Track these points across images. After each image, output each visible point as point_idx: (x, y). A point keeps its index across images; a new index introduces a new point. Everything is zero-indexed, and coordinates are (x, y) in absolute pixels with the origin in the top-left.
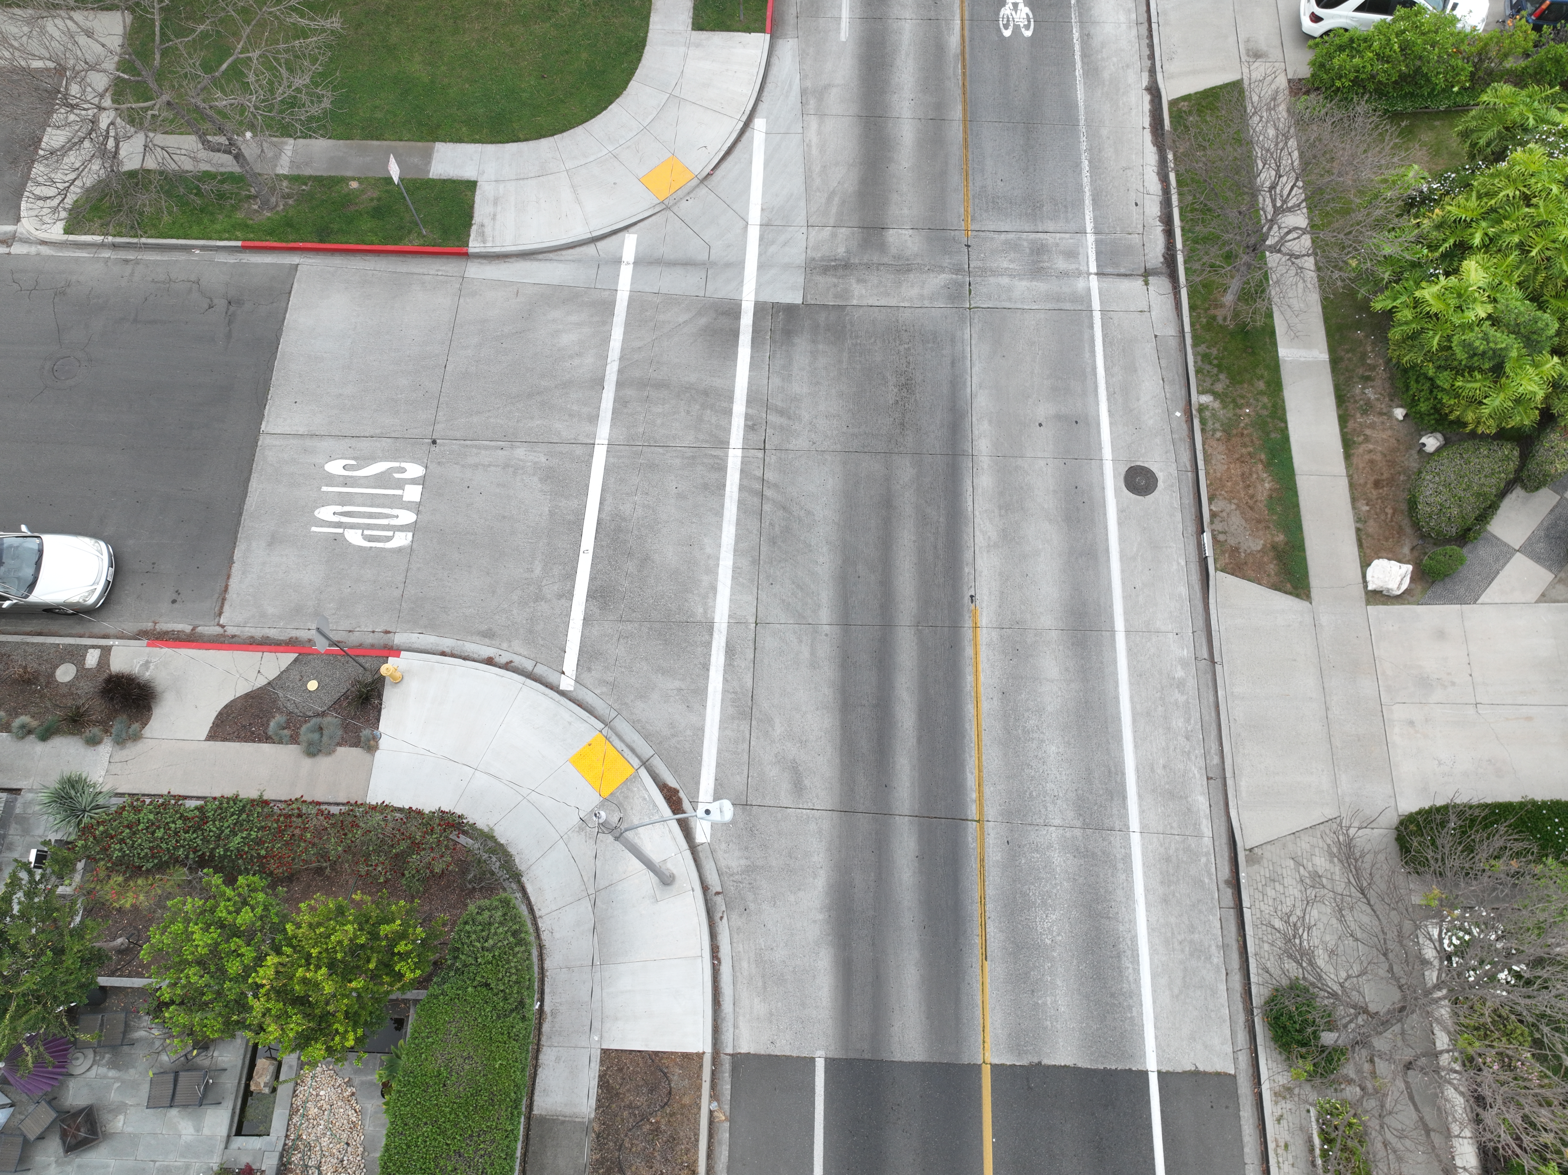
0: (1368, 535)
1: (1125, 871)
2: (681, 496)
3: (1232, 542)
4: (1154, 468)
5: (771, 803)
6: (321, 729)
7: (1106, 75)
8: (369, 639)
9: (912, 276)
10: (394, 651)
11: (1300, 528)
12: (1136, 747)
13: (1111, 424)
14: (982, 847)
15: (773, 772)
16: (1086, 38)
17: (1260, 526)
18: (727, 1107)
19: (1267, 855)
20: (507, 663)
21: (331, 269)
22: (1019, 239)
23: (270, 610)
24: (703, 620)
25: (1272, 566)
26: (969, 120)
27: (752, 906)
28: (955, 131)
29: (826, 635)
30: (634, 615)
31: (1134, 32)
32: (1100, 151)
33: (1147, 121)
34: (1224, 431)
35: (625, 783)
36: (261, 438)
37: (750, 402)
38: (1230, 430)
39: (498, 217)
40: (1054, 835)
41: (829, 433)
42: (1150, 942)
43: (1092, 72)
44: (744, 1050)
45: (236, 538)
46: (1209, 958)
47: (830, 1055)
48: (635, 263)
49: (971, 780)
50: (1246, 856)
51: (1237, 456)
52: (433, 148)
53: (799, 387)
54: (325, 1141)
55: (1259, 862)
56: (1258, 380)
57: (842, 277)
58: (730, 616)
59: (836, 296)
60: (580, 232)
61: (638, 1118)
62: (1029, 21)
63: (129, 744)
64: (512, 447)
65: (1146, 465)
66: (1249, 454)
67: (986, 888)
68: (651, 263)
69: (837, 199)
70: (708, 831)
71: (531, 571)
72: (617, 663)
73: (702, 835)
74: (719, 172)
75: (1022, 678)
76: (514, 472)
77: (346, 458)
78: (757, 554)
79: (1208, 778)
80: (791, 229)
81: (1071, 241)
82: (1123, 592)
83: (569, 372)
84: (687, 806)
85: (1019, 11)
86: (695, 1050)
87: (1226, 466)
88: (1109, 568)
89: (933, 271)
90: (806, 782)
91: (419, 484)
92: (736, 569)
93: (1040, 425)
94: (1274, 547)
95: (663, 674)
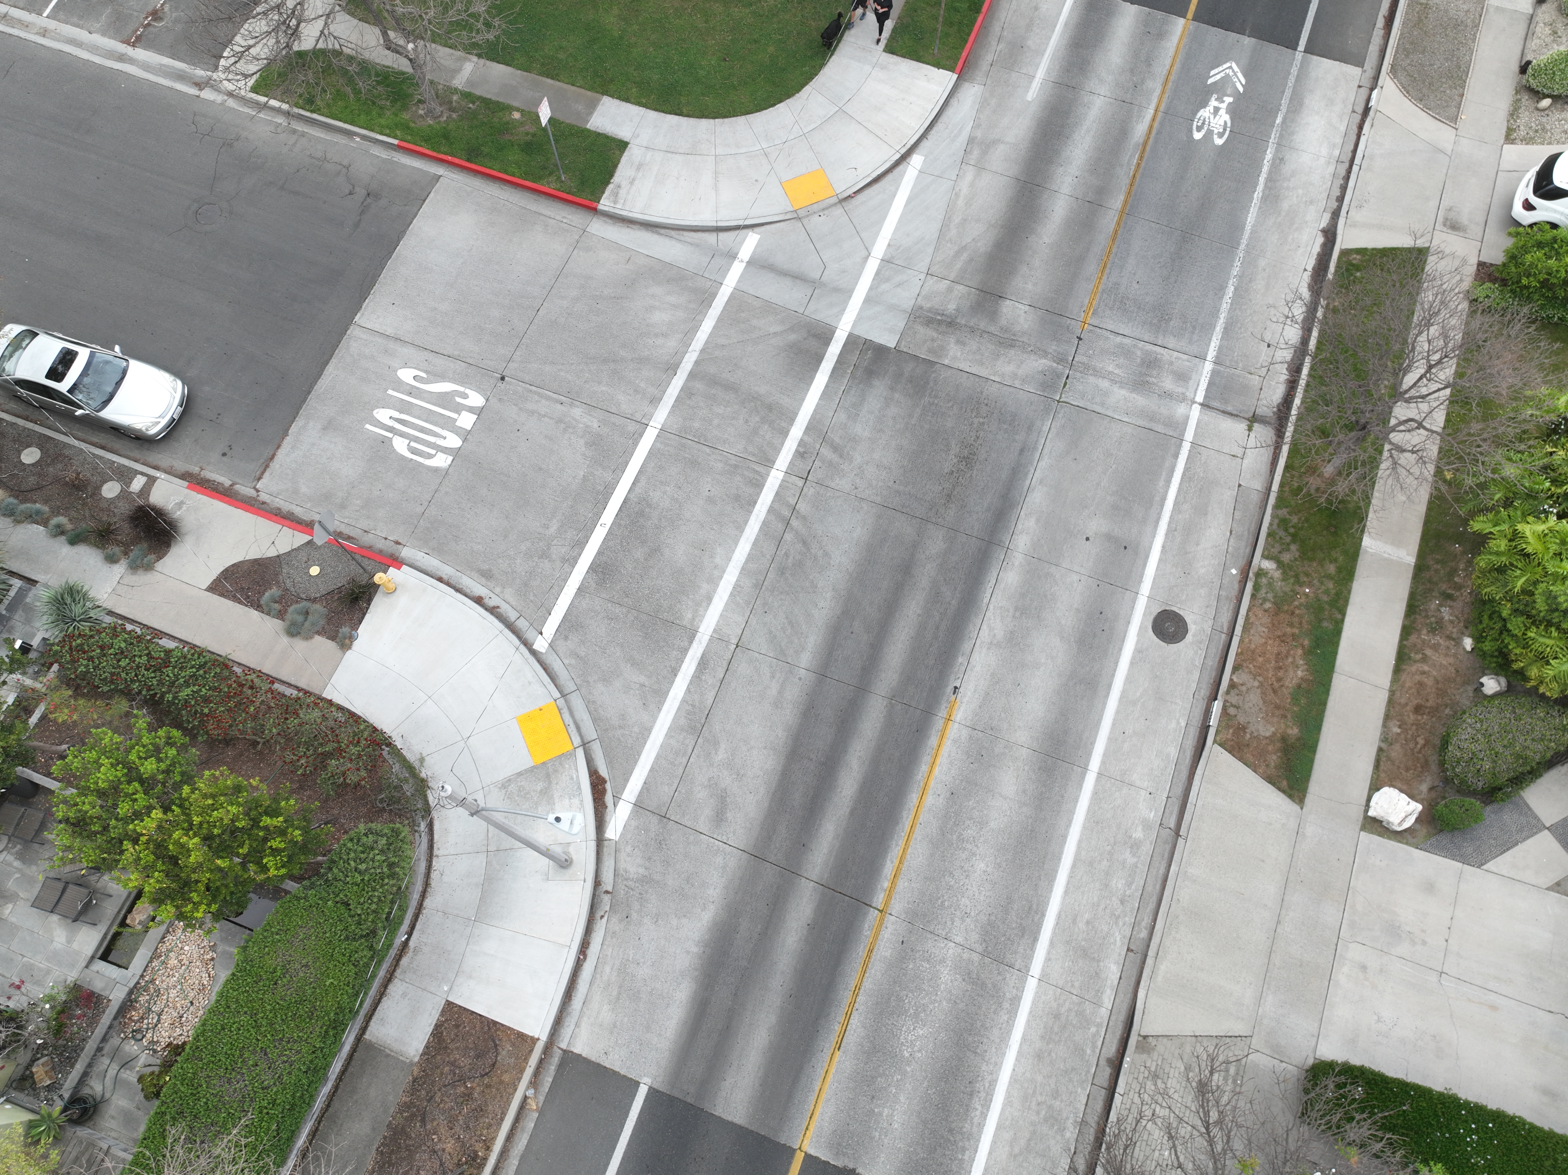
0: (1389, 758)
1: (1009, 1012)
2: (711, 500)
3: (1242, 719)
4: (1189, 619)
5: (688, 824)
6: (307, 613)
7: (1285, 205)
8: (380, 545)
9: (1012, 352)
10: (397, 562)
11: (1318, 727)
12: (1066, 892)
13: (1160, 560)
14: (876, 937)
15: (701, 794)
16: (1278, 161)
17: (1277, 712)
18: (542, 1098)
19: (1160, 1048)
20: (494, 607)
21: (469, 189)
22: (1135, 346)
23: (304, 489)
24: (688, 626)
25: (1274, 757)
26: (1127, 212)
27: (634, 916)
28: (1109, 220)
29: (800, 679)
30: (626, 600)
31: (1331, 169)
32: (1250, 281)
33: (1311, 264)
34: (1275, 603)
35: (560, 757)
36: (352, 328)
37: (809, 429)
38: (1281, 605)
39: (636, 182)
40: (951, 951)
41: (874, 483)
42: (1008, 1092)
43: (1272, 197)
44: (577, 1050)
45: (298, 413)
46: (1062, 1130)
47: (655, 1086)
48: (749, 263)
49: (889, 869)
50: (1138, 1041)
51: (1279, 633)
52: (599, 100)
53: (862, 429)
54: (173, 993)
55: (1149, 1053)
56: (1331, 562)
57: (943, 333)
58: (715, 631)
59: (930, 351)
60: (706, 218)
61: (457, 1078)
62: (1225, 130)
63: (140, 572)
64: (571, 405)
65: (1181, 613)
66: (1293, 635)
67: (865, 980)
68: (763, 267)
69: (965, 255)
70: (620, 830)
71: (547, 527)
72: (594, 640)
73: (613, 831)
74: (861, 197)
75: (976, 785)
76: (564, 429)
77: (419, 370)
78: (763, 579)
79: (1128, 949)
80: (910, 272)
81: (1188, 363)
82: (1110, 733)
83: (649, 350)
84: (609, 799)
85: (1218, 117)
86: (531, 1034)
87: (1264, 640)
88: (1104, 704)
89: (1035, 353)
90: (728, 815)
91: (475, 413)
92: (736, 586)
93: (1088, 539)
94: (1284, 738)
95: (632, 665)
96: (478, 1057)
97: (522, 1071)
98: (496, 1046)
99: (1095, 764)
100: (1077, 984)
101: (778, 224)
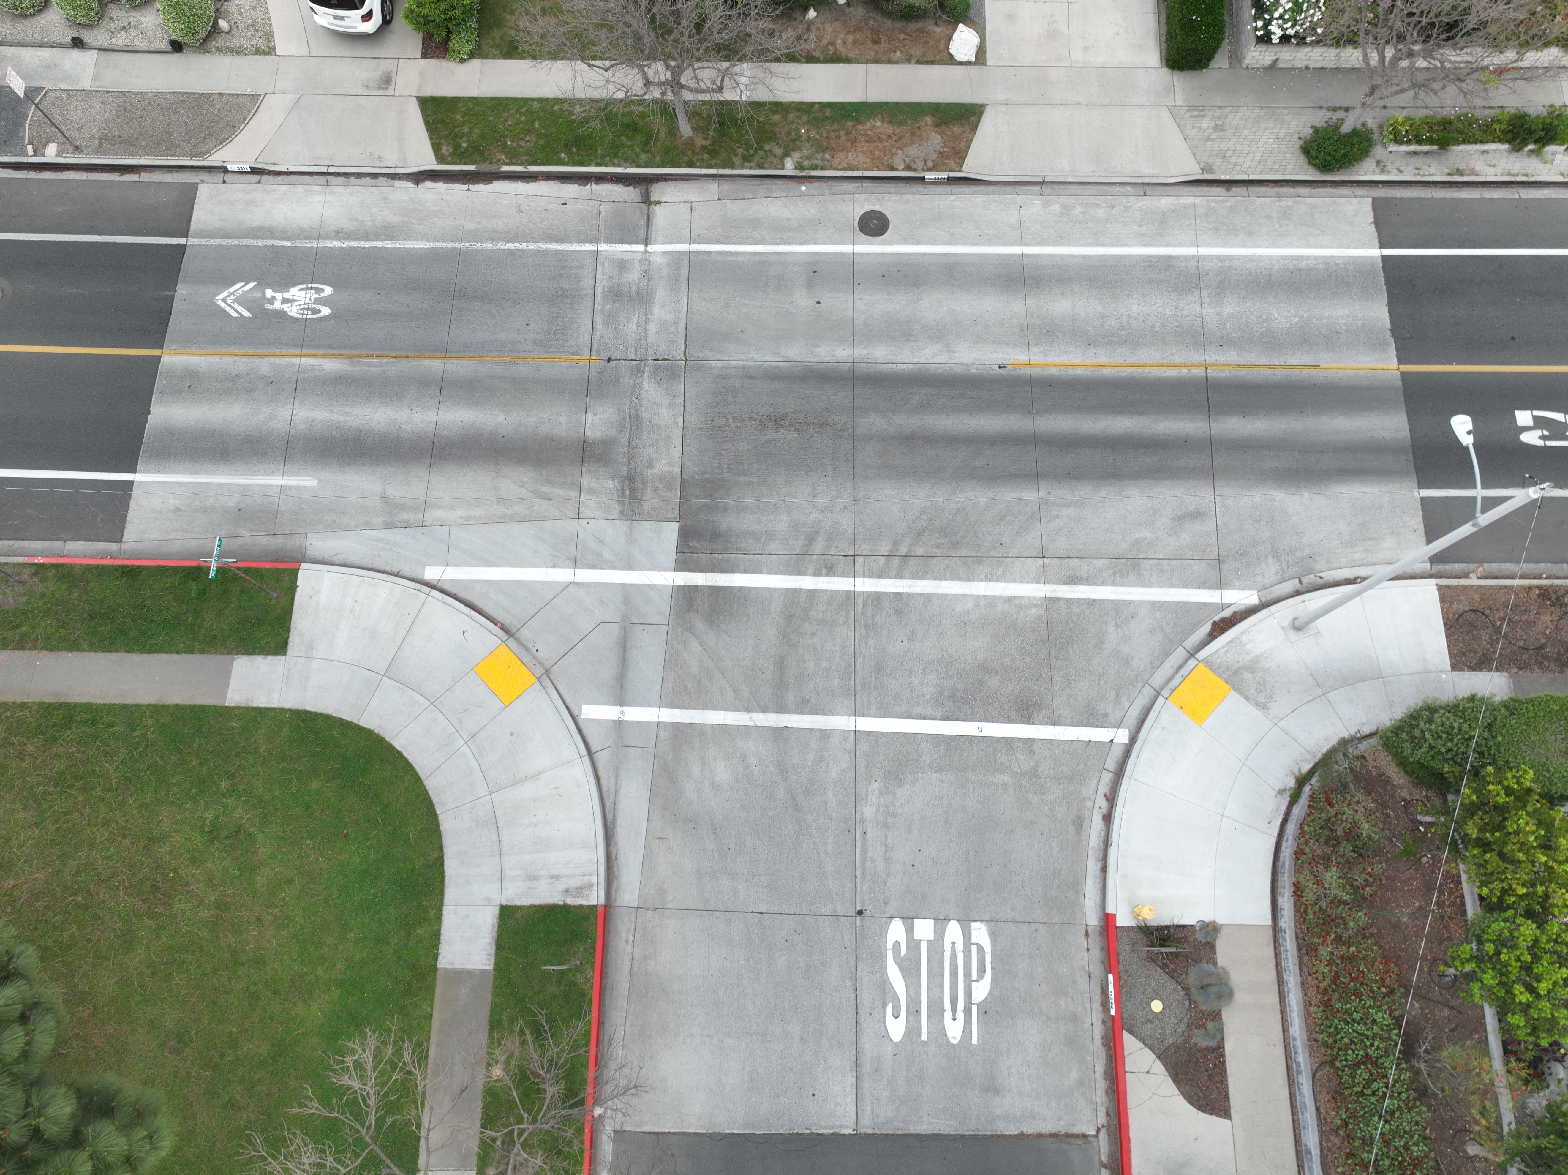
0: (924, 55)
1: (1231, 260)
2: (911, 637)
3: (934, 156)
4: (860, 212)
5: (1215, 538)
6: (1202, 988)
7: (395, 219)
8: (1097, 953)
9: (644, 415)
10: (1108, 920)
11: (918, 104)
12: (1125, 245)
13: (815, 243)
14: (1228, 365)
15: (1186, 538)
16: (339, 234)
17: (918, 133)
18: (1474, 565)
19: (1205, 159)
20: (1107, 800)
22: (602, 311)
23: (1075, 1075)
24: (1044, 607)
25: (955, 129)
26: (444, 351)
27: (1307, 552)
28: (459, 367)
29: (1049, 493)
30: (1044, 675)
31: (340, 189)
32: (495, 231)
33: (459, 187)
34: (824, 152)
35: (1214, 671)
36: (862, 1131)
37: (799, 572)
38: (823, 147)
39: (555, 872)
40: (1210, 311)
41: (833, 493)
42: (1284, 247)
43: (389, 232)
45: (992, 1136)
46: (1290, 208)
47: (1417, 485)
48: (622, 705)
49: (1170, 373)
50: (1207, 173)
51: (849, 145)
52: (447, 970)
53: (782, 523)
55: (1211, 165)
56: (771, 119)
57: (644, 483)
58: (1038, 582)
59: (669, 488)
60: (581, 771)
61: (1499, 636)
62: (311, 288)
64: (862, 822)
65: (858, 218)
66: (847, 134)
67: (1260, 363)
68: (622, 687)
69: (543, 489)
70: (1248, 592)
71: (1005, 786)
72: (1096, 688)
73: (1250, 598)
74: (499, 616)
75: (1074, 329)
76: (893, 816)
77: (885, 1017)
78: (971, 559)
79: (1145, 195)
80: (581, 536)
81: (606, 265)
82: (985, 245)
83: (767, 767)
84: (1227, 613)
85: (295, 298)
86: (1437, 593)
87: (860, 154)
88: (962, 255)
89: (639, 394)
90: (1191, 509)
91: (913, 923)
92: (988, 578)
93: (818, 303)
94: (937, 125)
95: (1103, 643)
96: (1476, 627)
97: (1465, 587)
98: (1460, 616)
99: (1016, 250)
101: (562, 691)
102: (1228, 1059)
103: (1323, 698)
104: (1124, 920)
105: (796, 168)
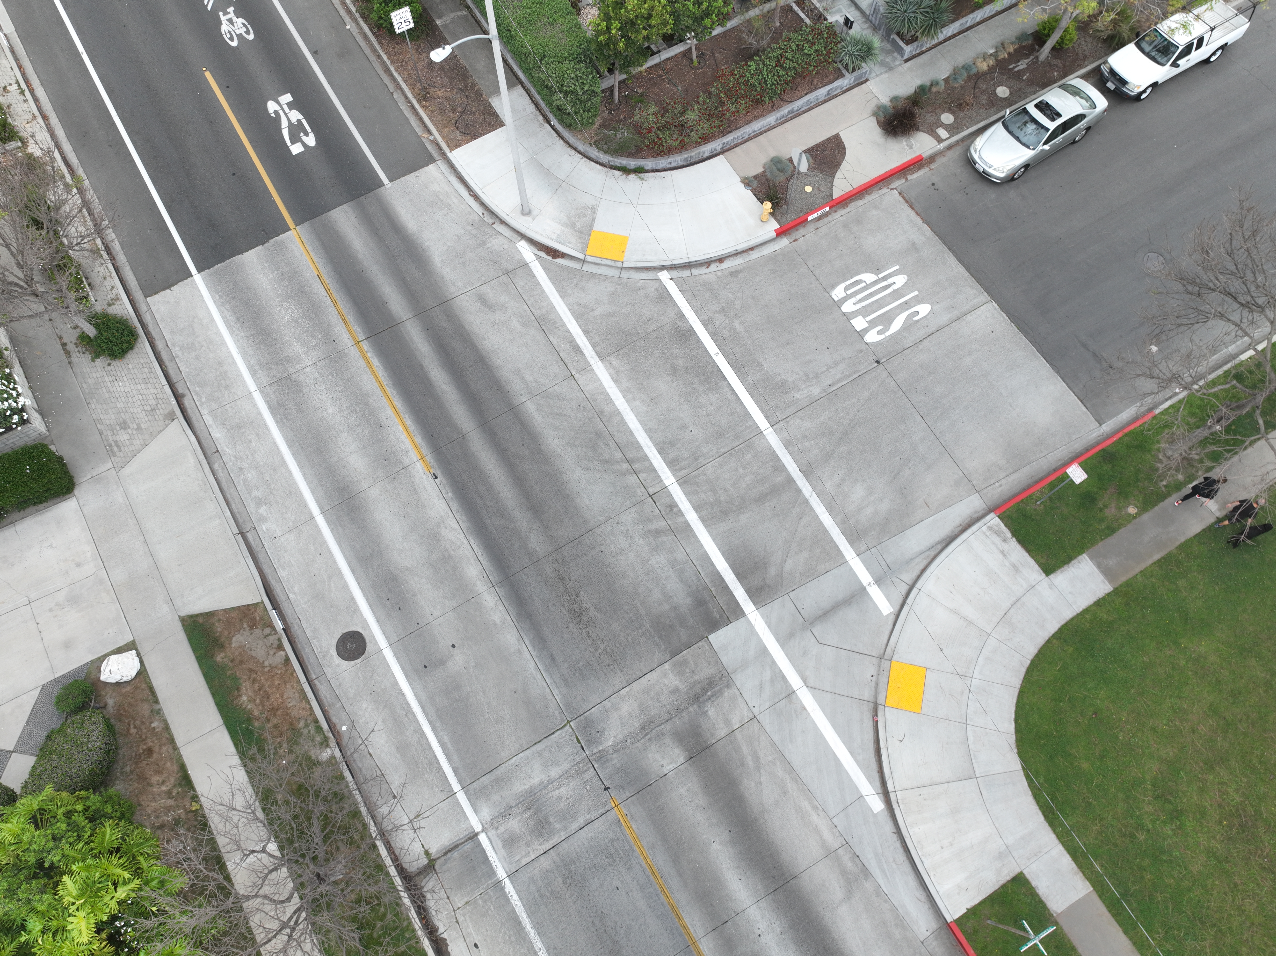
0: (147, 700)
2: (684, 427)
3: (257, 632)
4: (344, 664)
5: (492, 282)
6: (782, 172)
8: (802, 231)
9: (637, 725)
10: (780, 233)
11: (206, 676)
12: (275, 443)
13: (396, 683)
14: (349, 331)
15: (503, 298)
17: (239, 658)
18: (424, 140)
19: (161, 423)
20: (709, 265)
21: (1074, 437)
22: (565, 828)
23: (874, 212)
24: (608, 358)
25: (219, 630)
27: (470, 228)
29: (521, 395)
30: (655, 336)
34: (298, 730)
35: (587, 245)
36: (989, 298)
37: (688, 526)
38: (293, 733)
39: (1001, 556)
40: (307, 361)
41: (612, 538)
42: (221, 336)
44: (431, 166)
45: (937, 235)
46: (181, 347)
47: (382, 188)
48: (864, 589)
49: (376, 362)
50: (175, 415)
51: (279, 712)
52: (1110, 582)
55: (165, 415)
57: (693, 685)
58: (593, 370)
59: (685, 662)
60: (928, 583)
61: (466, 111)
64: (824, 391)
65: (352, 663)
66: (269, 720)
67: (335, 310)
68: (852, 596)
69: (751, 763)
70: (520, 249)
71: (742, 323)
72: (643, 303)
73: (524, 246)
74: (869, 724)
75: (373, 443)
76: (808, 375)
77: (923, 318)
78: (603, 420)
79: (218, 451)
80: (767, 705)
81: (517, 858)
82: (328, 546)
83: (834, 467)
84: (542, 254)
86: (456, 150)
87: (285, 697)
88: (346, 558)
89: (622, 742)
90: (479, 304)
91: (861, 331)
92: (611, 401)
93: (454, 646)
94: (222, 647)
95: (610, 313)
96: (467, 124)
97: (443, 137)
98: (465, 134)
99: (321, 521)
100: (230, 410)
101: (886, 637)
102: (809, 146)
103: (566, 181)
104: (774, 225)
105: (328, 746)
